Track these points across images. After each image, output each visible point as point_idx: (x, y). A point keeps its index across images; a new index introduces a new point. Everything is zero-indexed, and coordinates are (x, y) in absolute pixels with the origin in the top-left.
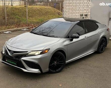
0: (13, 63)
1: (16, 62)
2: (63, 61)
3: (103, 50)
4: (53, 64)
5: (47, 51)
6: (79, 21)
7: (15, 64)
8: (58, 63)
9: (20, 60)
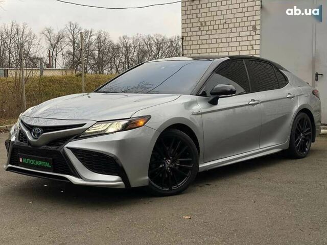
0: (39, 163)
1: (51, 159)
2: (190, 159)
3: (305, 151)
4: (161, 166)
5: (141, 123)
6: (229, 58)
7: (47, 165)
8: (176, 166)
9: (61, 151)
